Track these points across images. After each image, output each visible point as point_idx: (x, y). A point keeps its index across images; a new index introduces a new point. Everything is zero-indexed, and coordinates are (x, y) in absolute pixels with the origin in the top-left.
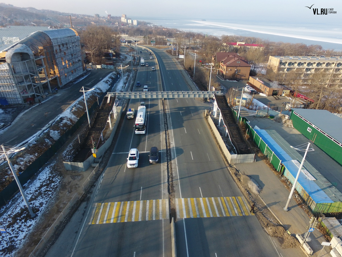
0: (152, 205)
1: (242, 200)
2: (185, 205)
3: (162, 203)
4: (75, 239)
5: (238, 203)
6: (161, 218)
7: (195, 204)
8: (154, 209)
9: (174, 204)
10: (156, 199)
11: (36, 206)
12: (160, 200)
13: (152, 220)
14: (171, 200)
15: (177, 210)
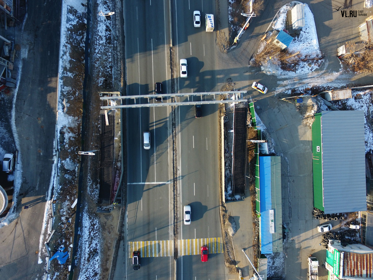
0: (164, 245)
1: (220, 240)
2: (184, 245)
3: (170, 243)
4: (125, 267)
5: (216, 244)
6: (169, 256)
7: (190, 244)
8: (165, 248)
9: (177, 245)
10: (166, 240)
11: (94, 247)
12: (169, 241)
13: (164, 257)
14: (175, 241)
15: (179, 250)
